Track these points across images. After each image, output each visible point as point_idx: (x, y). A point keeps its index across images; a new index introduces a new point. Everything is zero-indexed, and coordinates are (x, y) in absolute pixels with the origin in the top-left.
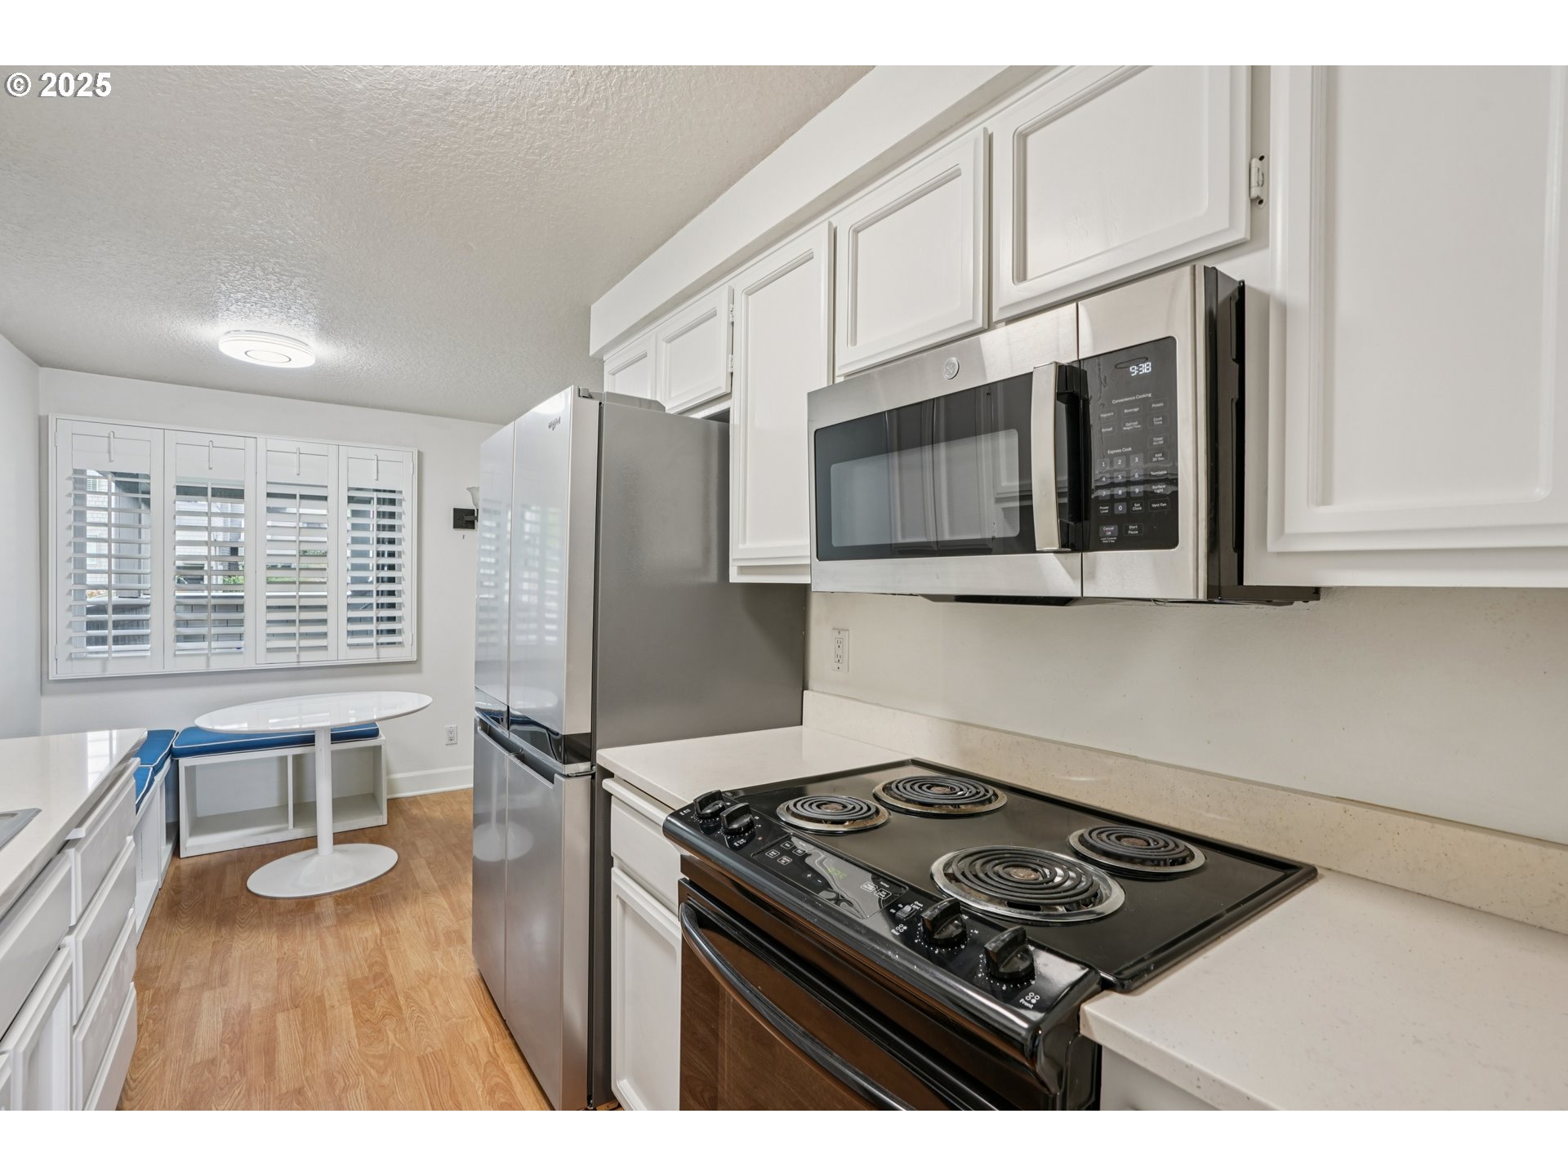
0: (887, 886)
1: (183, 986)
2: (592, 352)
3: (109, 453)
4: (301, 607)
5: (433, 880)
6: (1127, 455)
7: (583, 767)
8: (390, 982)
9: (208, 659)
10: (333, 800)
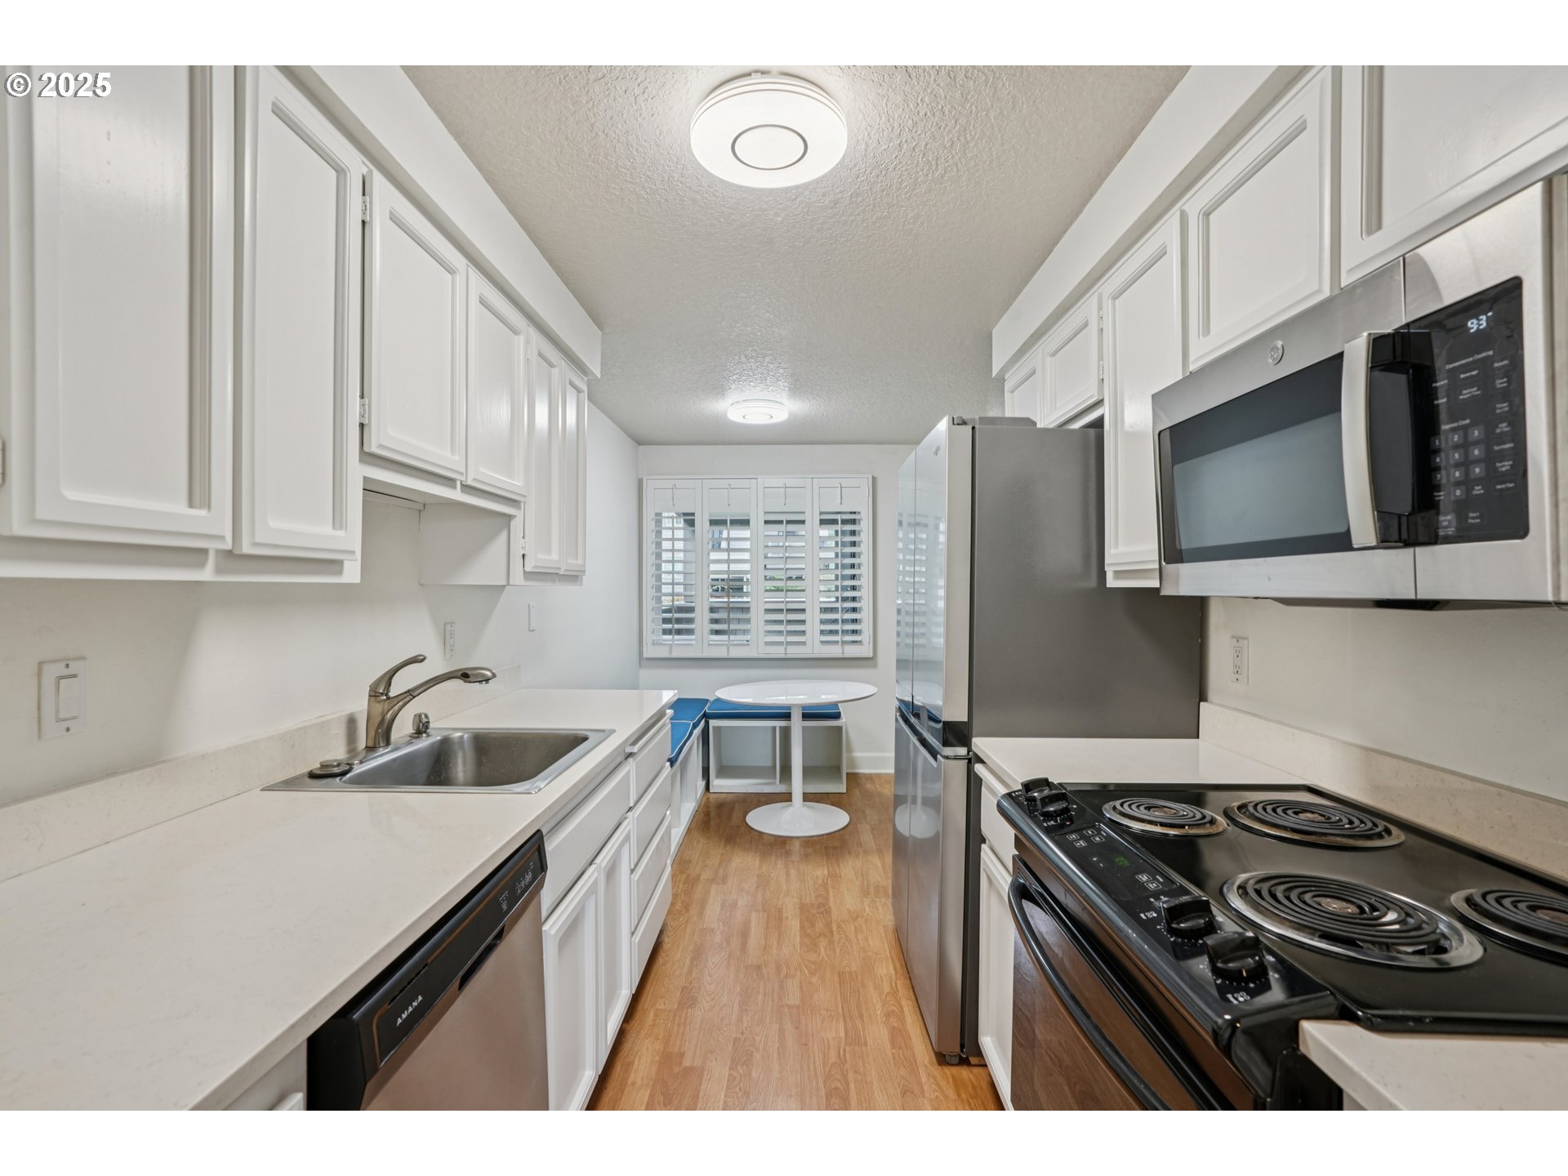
0: (1161, 880)
1: (702, 877)
2: (994, 374)
3: (673, 499)
4: (787, 610)
5: (873, 843)
6: (1465, 428)
7: (962, 751)
8: (828, 912)
9: (728, 648)
10: (804, 767)
